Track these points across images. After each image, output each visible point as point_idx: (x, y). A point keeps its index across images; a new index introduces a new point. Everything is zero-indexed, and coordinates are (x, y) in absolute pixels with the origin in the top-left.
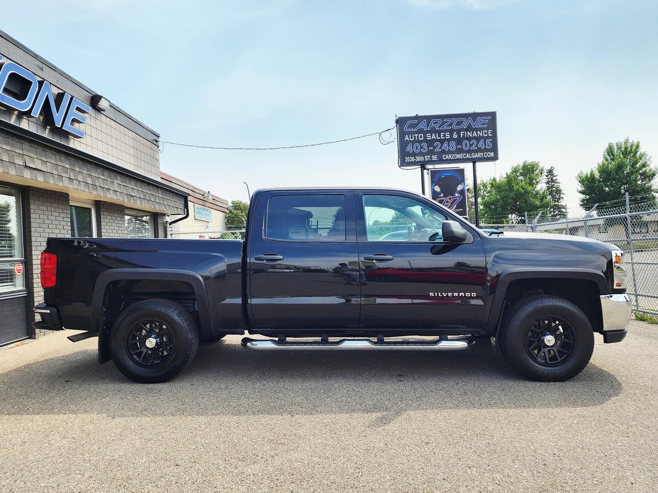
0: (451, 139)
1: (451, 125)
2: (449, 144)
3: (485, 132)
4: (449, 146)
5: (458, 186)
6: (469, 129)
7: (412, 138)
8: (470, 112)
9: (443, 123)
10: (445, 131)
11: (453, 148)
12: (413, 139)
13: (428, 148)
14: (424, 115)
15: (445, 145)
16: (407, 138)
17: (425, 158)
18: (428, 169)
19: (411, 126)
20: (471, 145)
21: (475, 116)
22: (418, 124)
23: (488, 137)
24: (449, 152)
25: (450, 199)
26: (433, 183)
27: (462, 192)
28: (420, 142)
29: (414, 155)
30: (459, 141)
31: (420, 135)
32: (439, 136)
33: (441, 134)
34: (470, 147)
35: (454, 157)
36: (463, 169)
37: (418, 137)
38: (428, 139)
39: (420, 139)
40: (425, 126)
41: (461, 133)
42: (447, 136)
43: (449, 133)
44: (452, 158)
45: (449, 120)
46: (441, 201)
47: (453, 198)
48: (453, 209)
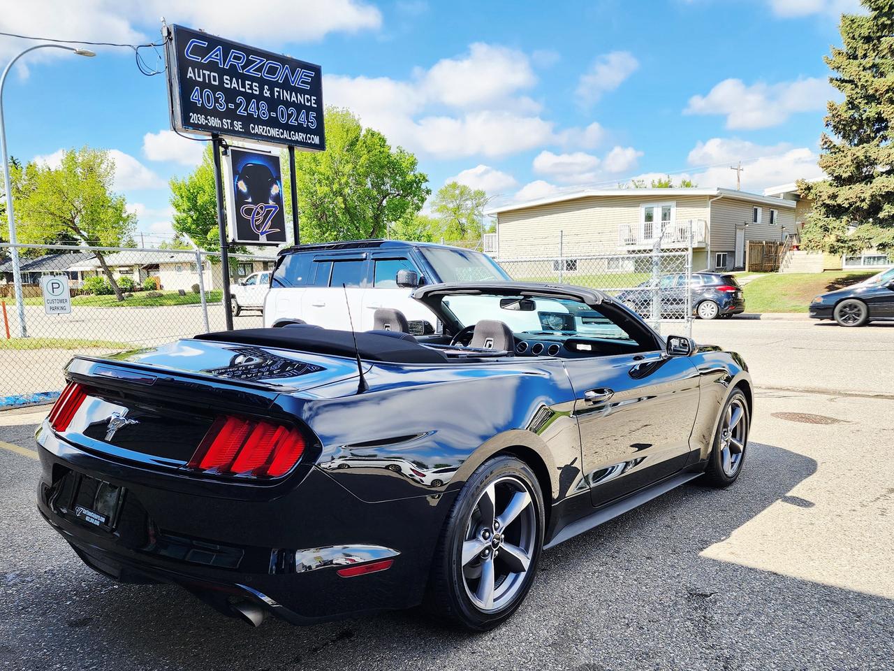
1: (259, 70)
2: (258, 104)
3: (307, 98)
4: (258, 110)
5: (271, 186)
6: (286, 85)
7: (199, 77)
9: (249, 63)
10: (253, 79)
11: (264, 114)
13: (227, 106)
14: (216, 35)
15: (253, 106)
16: (190, 74)
17: (222, 124)
18: (226, 147)
19: (198, 51)
20: (290, 116)
22: (209, 50)
24: (259, 121)
25: (262, 208)
26: (238, 174)
27: (278, 199)
28: (213, 89)
29: (203, 111)
30: (273, 103)
31: (212, 74)
32: (244, 86)
33: (247, 82)
34: (288, 120)
35: (266, 133)
36: (278, 158)
37: (209, 76)
38: (226, 86)
39: (213, 83)
40: (220, 60)
41: (276, 89)
42: (255, 88)
43: (257, 85)
44: (264, 134)
45: (257, 59)
46: (249, 212)
47: (266, 207)
48: (266, 229)
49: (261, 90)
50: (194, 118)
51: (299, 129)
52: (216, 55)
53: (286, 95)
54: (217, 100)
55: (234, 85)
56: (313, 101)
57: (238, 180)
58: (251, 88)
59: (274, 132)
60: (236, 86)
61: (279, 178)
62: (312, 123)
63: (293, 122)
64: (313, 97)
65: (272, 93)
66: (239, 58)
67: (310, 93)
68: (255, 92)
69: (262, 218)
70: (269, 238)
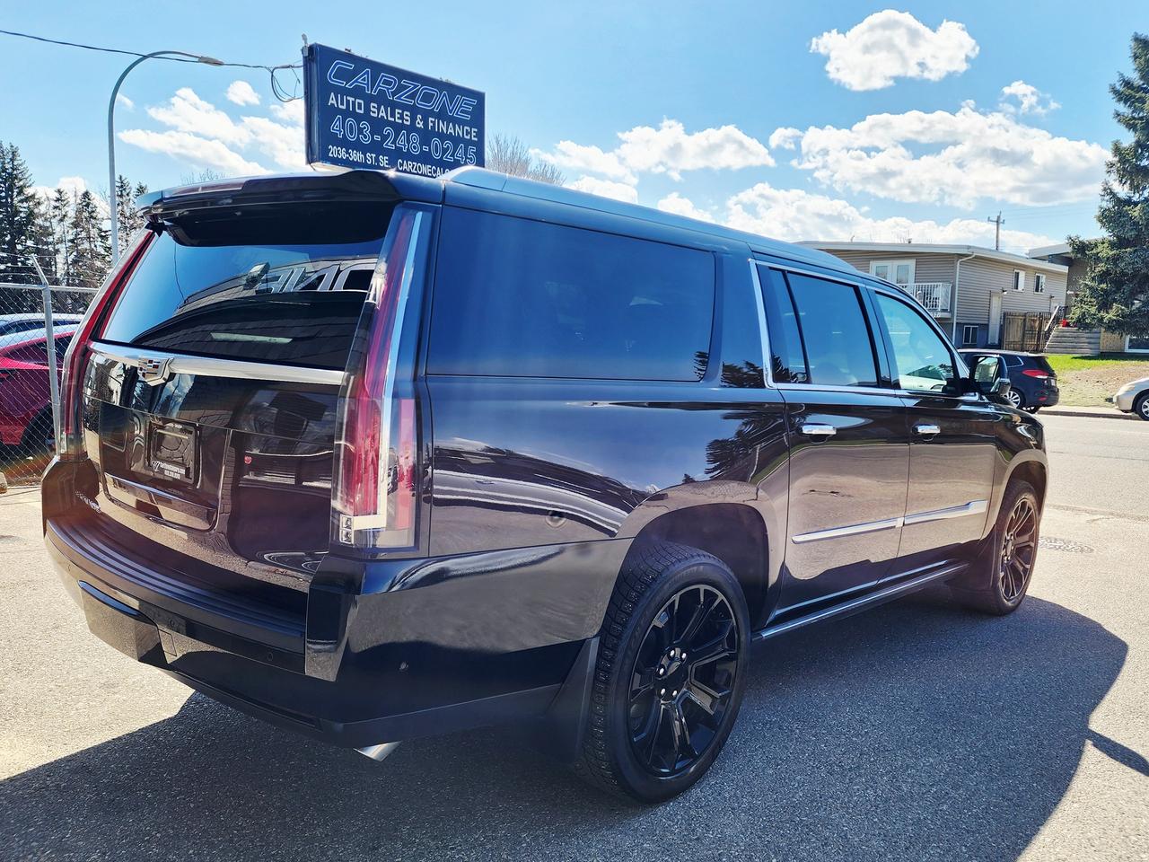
0: (412, 128)
1: (412, 96)
2: (408, 137)
3: (467, 130)
4: (408, 142)
6: (442, 115)
7: (342, 104)
8: (444, 80)
9: (401, 88)
10: (404, 107)
11: (415, 148)
12: (344, 107)
13: (372, 133)
14: (364, 56)
15: (402, 138)
16: (332, 101)
17: (366, 158)
19: (342, 74)
20: (445, 151)
21: (452, 90)
22: (354, 73)
23: (470, 142)
24: (409, 156)
28: (359, 118)
29: (344, 143)
30: (426, 136)
31: (357, 101)
32: (393, 115)
33: (397, 111)
34: (442, 157)
35: (416, 170)
37: (354, 103)
38: (372, 114)
39: (358, 111)
40: (367, 84)
41: (430, 119)
43: (409, 114)
45: (410, 84)
49: (413, 119)
50: (334, 151)
52: (362, 80)
53: (443, 126)
55: (383, 113)
56: (474, 134)
58: (402, 118)
62: (471, 159)
63: (448, 157)
64: (473, 130)
65: (426, 124)
66: (389, 83)
67: (471, 124)
68: (405, 122)
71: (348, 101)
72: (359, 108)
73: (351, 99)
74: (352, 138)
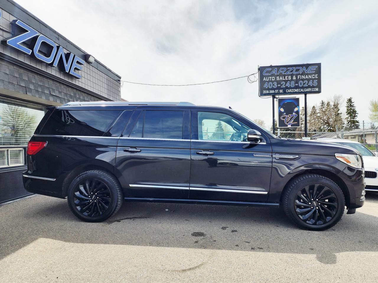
0: (292, 80)
1: (292, 71)
2: (290, 83)
3: (313, 76)
5: (295, 108)
6: (303, 74)
9: (287, 70)
11: (293, 85)
13: (277, 86)
16: (264, 79)
17: (275, 92)
18: (277, 98)
19: (267, 72)
21: (307, 66)
22: (271, 71)
23: (315, 79)
24: (291, 88)
25: (290, 116)
26: (280, 106)
27: (297, 112)
28: (272, 82)
29: (269, 89)
30: (297, 81)
31: (272, 77)
32: (285, 78)
33: (286, 77)
34: (303, 85)
35: (293, 91)
36: (299, 98)
37: (271, 78)
38: (277, 80)
39: (272, 80)
40: (276, 72)
41: (298, 76)
42: (289, 78)
43: (290, 76)
44: (292, 92)
45: (291, 68)
46: (284, 118)
47: (292, 115)
48: (291, 122)
49: (292, 77)
50: (265, 92)
51: (309, 87)
52: (274, 72)
53: (303, 77)
54: (273, 85)
55: (281, 78)
56: (316, 76)
57: (281, 108)
58: (288, 78)
59: (296, 90)
60: (282, 79)
61: (298, 105)
62: (315, 84)
63: (306, 85)
64: (316, 75)
65: (297, 77)
66: (283, 70)
67: (315, 74)
68: (289, 79)
69: (289, 119)
70: (292, 126)
71: (269, 78)
72: (273, 79)
73: (270, 77)
74: (270, 87)
